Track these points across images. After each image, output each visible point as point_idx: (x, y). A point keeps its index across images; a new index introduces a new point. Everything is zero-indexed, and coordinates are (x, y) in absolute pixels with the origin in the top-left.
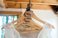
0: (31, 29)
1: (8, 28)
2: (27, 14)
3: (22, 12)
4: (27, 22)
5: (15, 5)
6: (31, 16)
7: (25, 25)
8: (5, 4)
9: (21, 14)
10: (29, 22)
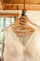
0: (27, 31)
1: (7, 30)
2: (22, 19)
3: (19, 14)
4: (22, 25)
5: (12, 6)
6: (25, 20)
7: (21, 27)
8: (3, 6)
9: (18, 16)
10: (24, 24)
